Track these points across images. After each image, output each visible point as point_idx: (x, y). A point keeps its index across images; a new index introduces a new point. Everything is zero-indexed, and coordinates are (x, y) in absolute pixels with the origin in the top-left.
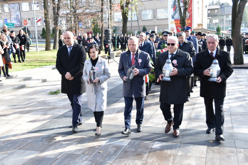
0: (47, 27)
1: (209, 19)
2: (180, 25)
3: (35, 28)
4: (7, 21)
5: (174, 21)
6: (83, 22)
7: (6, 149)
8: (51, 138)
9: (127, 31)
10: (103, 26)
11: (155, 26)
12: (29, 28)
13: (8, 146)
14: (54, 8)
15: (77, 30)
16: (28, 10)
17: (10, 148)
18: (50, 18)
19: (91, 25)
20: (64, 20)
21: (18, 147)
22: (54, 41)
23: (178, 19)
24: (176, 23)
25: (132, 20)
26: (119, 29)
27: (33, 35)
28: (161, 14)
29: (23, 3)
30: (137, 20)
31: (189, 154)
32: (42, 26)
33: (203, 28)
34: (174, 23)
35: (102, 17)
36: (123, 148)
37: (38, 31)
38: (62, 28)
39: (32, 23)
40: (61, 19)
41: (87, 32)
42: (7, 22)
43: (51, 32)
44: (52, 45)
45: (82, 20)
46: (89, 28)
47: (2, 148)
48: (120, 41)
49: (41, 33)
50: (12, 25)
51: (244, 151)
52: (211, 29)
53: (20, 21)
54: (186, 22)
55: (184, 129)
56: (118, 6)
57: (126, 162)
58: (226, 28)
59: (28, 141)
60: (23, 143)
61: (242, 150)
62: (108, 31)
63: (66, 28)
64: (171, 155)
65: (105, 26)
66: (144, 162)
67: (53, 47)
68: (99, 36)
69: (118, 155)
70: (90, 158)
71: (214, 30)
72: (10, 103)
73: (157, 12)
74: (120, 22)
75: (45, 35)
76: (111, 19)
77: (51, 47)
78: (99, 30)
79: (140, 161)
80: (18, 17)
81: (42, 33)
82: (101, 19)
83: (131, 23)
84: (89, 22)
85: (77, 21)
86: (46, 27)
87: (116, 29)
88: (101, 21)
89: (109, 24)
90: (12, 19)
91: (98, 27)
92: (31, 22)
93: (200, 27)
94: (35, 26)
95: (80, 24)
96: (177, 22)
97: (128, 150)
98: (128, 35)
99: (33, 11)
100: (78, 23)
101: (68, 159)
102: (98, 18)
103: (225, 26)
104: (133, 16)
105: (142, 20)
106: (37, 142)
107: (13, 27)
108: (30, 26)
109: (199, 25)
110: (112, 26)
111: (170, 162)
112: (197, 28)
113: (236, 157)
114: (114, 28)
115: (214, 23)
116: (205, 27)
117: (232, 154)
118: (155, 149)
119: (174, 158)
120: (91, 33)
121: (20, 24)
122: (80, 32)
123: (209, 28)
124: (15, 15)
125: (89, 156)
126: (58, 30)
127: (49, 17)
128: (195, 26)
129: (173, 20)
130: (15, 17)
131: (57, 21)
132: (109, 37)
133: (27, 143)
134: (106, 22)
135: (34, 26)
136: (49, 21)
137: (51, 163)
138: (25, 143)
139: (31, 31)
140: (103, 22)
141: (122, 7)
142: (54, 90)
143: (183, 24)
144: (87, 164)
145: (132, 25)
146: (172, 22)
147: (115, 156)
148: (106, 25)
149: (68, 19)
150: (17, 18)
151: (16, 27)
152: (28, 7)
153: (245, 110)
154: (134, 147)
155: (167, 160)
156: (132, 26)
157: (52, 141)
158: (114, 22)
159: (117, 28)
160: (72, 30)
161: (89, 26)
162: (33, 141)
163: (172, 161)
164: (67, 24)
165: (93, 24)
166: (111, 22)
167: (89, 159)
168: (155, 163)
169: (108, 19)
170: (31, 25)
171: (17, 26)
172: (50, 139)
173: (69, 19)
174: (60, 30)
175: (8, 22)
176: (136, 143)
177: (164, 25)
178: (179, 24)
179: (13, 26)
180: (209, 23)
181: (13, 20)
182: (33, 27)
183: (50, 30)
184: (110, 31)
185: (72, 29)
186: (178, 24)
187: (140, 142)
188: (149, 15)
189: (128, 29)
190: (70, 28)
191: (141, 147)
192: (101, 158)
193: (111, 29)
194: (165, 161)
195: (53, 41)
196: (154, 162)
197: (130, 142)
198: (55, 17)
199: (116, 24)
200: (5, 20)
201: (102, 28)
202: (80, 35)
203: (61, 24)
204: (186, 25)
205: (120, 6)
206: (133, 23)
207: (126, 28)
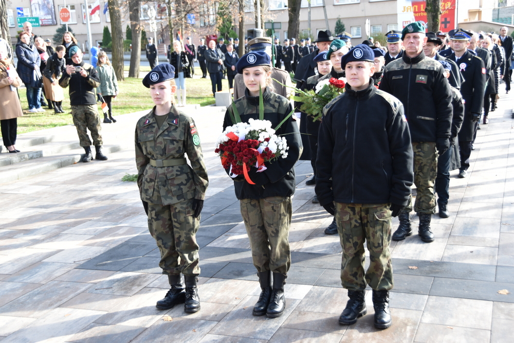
0: (115, 25)
2: (425, 14)
3: (88, 27)
4: (22, 11)
5: (411, 5)
6: (197, 13)
7: (30, 305)
8: (130, 282)
9: (298, 32)
10: (242, 21)
11: (366, 17)
12: (72, 27)
13: (35, 298)
15: (184, 32)
17: (38, 304)
18: (121, 4)
19: (217, 20)
20: (152, 7)
21: (56, 303)
22: (132, 57)
24: (417, 10)
25: (311, 6)
26: (280, 29)
27: (83, 45)
30: (322, 5)
31: (450, 321)
32: (102, 23)
33: (482, 20)
34: (410, 9)
36: (295, 306)
37: (93, 35)
38: (149, 28)
39: (81, 16)
40: (146, 6)
41: (207, 37)
42: (22, 14)
43: (124, 37)
44: (126, 67)
45: (195, 7)
46: (210, 26)
47: (22, 303)
48: (283, 55)
49: (101, 39)
50: (34, 22)
52: (503, 21)
53: (52, 12)
54: (441, 8)
55: (436, 262)
59: (78, 289)
60: (69, 292)
62: (256, 32)
63: (158, 27)
64: (406, 322)
65: (249, 21)
67: (128, 72)
68: (234, 46)
69: (283, 321)
70: (220, 327)
71: (511, 23)
72: (35, 201)
74: (283, 10)
75: (109, 45)
76: (261, 5)
77: (124, 72)
78: (234, 30)
79: (335, 336)
80: (48, 3)
81: (103, 40)
82: (238, 4)
83: (307, 13)
84: (211, 13)
85: (183, 10)
86: (112, 25)
87: (273, 29)
88: (240, 9)
89: (256, 17)
90: (33, 8)
91: (233, 24)
92: (76, 12)
93: (474, 19)
94: (87, 22)
95: (190, 17)
96: (419, 8)
97: (306, 310)
98: (302, 41)
100: (186, 15)
101: (171, 328)
102: (233, 3)
105: (334, 5)
106: (98, 291)
107: (37, 26)
108: (76, 23)
109: (472, 13)
110: (264, 21)
111: (405, 338)
112: (468, 21)
114: (270, 26)
115: (510, 5)
116: (487, 17)
118: (369, 307)
119: (414, 330)
120: (215, 38)
121: (52, 19)
122: (190, 36)
125: (216, 322)
126: (141, 32)
127: (119, 2)
128: (461, 17)
129: (409, 4)
130: (40, 3)
131: (137, 11)
133: (77, 293)
134: (251, 11)
135: (85, 22)
136: (119, 11)
137: (132, 338)
138: (72, 292)
139: (78, 35)
140: (243, 11)
142: (133, 172)
143: (432, 12)
144: (214, 340)
145: (310, 17)
146: (405, 9)
147: (276, 322)
148: (251, 18)
149: (162, 5)
150: (44, 4)
151: (42, 25)
154: (320, 303)
155: (398, 333)
156: (311, 19)
157: (134, 288)
158: (270, 12)
159: (276, 26)
160: (173, 32)
161: (211, 22)
162: (91, 289)
163: (410, 336)
164: (159, 17)
165: (220, 17)
166: (261, 11)
167: (217, 328)
168: (370, 339)
169: (256, 4)
170: (77, 21)
171: (46, 23)
172: (128, 283)
173: (165, 5)
174: (144, 33)
175: (25, 14)
176: (324, 295)
177: (387, 15)
178: (423, 12)
179: (38, 24)
180: (497, 7)
181: (36, 9)
182: (83, 25)
183: (120, 32)
184: (259, 33)
185: (172, 29)
186: (419, 12)
189: (302, 27)
190: (168, 25)
191: (336, 303)
192: (244, 327)
193: (262, 28)
194: (394, 335)
195: (129, 57)
197: (310, 290)
198: (132, 2)
199: (274, 17)
200: (18, 8)
201: (240, 26)
202: (190, 44)
203: (146, 18)
204: (441, 14)
206: (313, 12)
207: (297, 25)
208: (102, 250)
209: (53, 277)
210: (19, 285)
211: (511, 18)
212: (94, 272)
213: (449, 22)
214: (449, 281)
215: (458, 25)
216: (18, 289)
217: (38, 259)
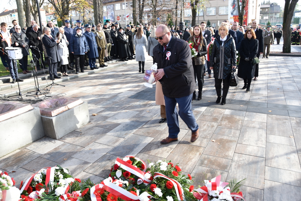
1: (261, 16)
4: (105, 18)
10: (177, 20)
11: (218, 20)
14: (140, 7)
16: (120, 9)
19: (167, 19)
20: (146, 15)
23: (236, 15)
25: (199, 16)
28: (222, 11)
29: (116, 4)
30: (203, 15)
31: (254, 120)
32: (129, 21)
34: (233, 18)
35: (176, 13)
36: (202, 113)
39: (122, 19)
51: (296, 119)
52: (262, 24)
53: (114, 18)
56: (188, 5)
57: (205, 123)
58: (274, 24)
61: (294, 118)
64: (239, 120)
65: (179, 20)
66: (219, 124)
71: (265, 25)
73: (220, 9)
74: (190, 17)
79: (216, 123)
80: (113, 15)
83: (198, 18)
84: (165, 17)
89: (181, 19)
90: (108, 17)
91: (173, 21)
96: (236, 18)
97: (206, 115)
99: (125, 9)
102: (174, 14)
103: (273, 22)
104: (200, 12)
105: (207, 16)
108: (121, 21)
109: (252, 20)
111: (239, 125)
113: (290, 123)
114: (186, 21)
115: (265, 19)
117: (286, 121)
118: (227, 114)
119: (242, 122)
121: (114, 20)
123: (260, 23)
124: (111, 13)
127: (136, 13)
128: (249, 21)
129: (232, 16)
130: (110, 15)
131: (142, 16)
132: (183, 28)
140: (177, 17)
141: (192, 5)
146: (231, 18)
149: (149, 15)
152: (120, 7)
153: (295, 89)
154: (210, 113)
155: (237, 123)
156: (199, 20)
159: (188, 21)
161: (165, 20)
163: (241, 124)
169: (181, 14)
176: (211, 110)
180: (260, 19)
182: (123, 22)
186: (236, 19)
187: (214, 109)
188: (212, 11)
191: (215, 113)
196: (227, 124)
197: (206, 109)
205: (189, 5)
206: (200, 18)
207: (195, 21)
208: (136, 93)
209: (121, 100)
210: (111, 102)
211: (265, 23)
212: (134, 99)
213: (245, 23)
214: (252, 107)
215: (248, 24)
216: (111, 103)
217: (116, 94)
